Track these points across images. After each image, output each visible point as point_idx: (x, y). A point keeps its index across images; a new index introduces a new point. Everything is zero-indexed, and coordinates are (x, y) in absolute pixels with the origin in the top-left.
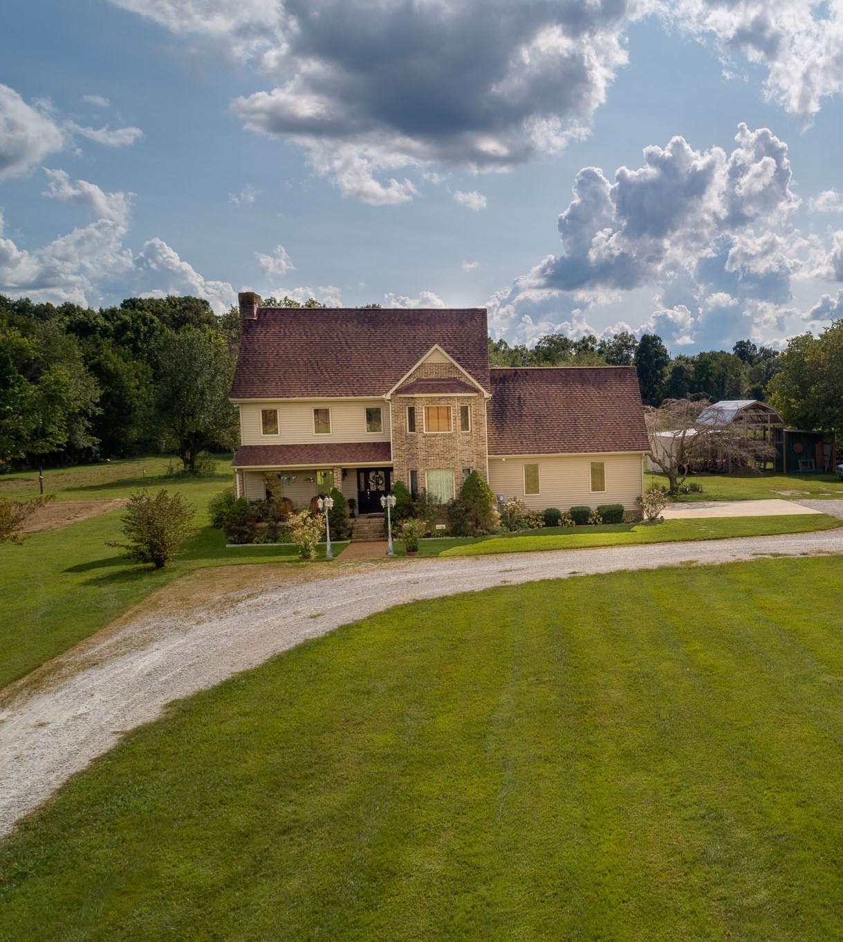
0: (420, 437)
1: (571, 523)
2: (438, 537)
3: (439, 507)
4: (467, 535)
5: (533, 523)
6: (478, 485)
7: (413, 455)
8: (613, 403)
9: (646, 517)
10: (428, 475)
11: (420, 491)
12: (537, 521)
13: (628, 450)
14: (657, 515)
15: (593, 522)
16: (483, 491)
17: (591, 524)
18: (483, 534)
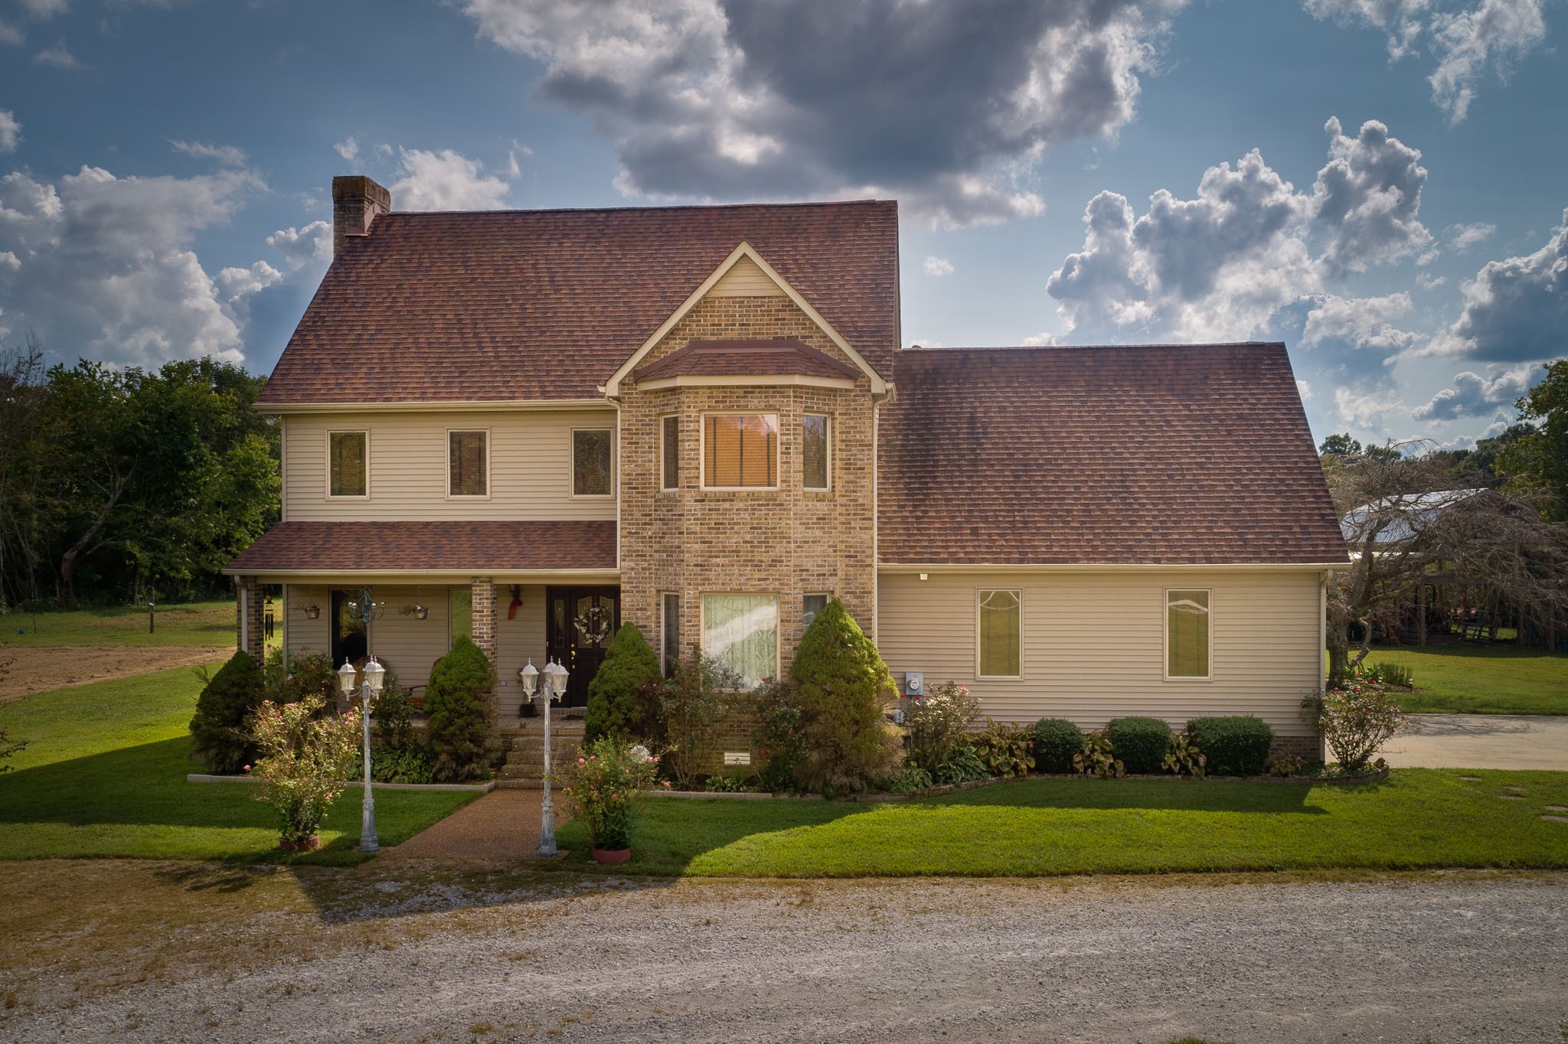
0: (689, 502)
1: (1112, 766)
2: (724, 789)
3: (733, 700)
4: (805, 791)
5: (1001, 759)
6: (843, 644)
7: (670, 551)
8: (1229, 433)
9: (1330, 757)
10: (707, 609)
11: (685, 654)
12: (1012, 755)
13: (1283, 560)
14: (1366, 754)
15: (1176, 768)
16: (855, 662)
17: (1170, 771)
18: (853, 790)
